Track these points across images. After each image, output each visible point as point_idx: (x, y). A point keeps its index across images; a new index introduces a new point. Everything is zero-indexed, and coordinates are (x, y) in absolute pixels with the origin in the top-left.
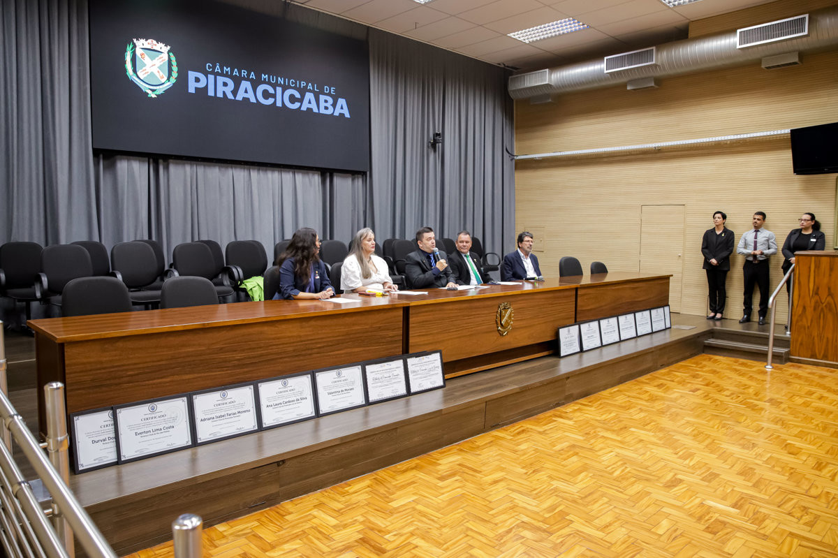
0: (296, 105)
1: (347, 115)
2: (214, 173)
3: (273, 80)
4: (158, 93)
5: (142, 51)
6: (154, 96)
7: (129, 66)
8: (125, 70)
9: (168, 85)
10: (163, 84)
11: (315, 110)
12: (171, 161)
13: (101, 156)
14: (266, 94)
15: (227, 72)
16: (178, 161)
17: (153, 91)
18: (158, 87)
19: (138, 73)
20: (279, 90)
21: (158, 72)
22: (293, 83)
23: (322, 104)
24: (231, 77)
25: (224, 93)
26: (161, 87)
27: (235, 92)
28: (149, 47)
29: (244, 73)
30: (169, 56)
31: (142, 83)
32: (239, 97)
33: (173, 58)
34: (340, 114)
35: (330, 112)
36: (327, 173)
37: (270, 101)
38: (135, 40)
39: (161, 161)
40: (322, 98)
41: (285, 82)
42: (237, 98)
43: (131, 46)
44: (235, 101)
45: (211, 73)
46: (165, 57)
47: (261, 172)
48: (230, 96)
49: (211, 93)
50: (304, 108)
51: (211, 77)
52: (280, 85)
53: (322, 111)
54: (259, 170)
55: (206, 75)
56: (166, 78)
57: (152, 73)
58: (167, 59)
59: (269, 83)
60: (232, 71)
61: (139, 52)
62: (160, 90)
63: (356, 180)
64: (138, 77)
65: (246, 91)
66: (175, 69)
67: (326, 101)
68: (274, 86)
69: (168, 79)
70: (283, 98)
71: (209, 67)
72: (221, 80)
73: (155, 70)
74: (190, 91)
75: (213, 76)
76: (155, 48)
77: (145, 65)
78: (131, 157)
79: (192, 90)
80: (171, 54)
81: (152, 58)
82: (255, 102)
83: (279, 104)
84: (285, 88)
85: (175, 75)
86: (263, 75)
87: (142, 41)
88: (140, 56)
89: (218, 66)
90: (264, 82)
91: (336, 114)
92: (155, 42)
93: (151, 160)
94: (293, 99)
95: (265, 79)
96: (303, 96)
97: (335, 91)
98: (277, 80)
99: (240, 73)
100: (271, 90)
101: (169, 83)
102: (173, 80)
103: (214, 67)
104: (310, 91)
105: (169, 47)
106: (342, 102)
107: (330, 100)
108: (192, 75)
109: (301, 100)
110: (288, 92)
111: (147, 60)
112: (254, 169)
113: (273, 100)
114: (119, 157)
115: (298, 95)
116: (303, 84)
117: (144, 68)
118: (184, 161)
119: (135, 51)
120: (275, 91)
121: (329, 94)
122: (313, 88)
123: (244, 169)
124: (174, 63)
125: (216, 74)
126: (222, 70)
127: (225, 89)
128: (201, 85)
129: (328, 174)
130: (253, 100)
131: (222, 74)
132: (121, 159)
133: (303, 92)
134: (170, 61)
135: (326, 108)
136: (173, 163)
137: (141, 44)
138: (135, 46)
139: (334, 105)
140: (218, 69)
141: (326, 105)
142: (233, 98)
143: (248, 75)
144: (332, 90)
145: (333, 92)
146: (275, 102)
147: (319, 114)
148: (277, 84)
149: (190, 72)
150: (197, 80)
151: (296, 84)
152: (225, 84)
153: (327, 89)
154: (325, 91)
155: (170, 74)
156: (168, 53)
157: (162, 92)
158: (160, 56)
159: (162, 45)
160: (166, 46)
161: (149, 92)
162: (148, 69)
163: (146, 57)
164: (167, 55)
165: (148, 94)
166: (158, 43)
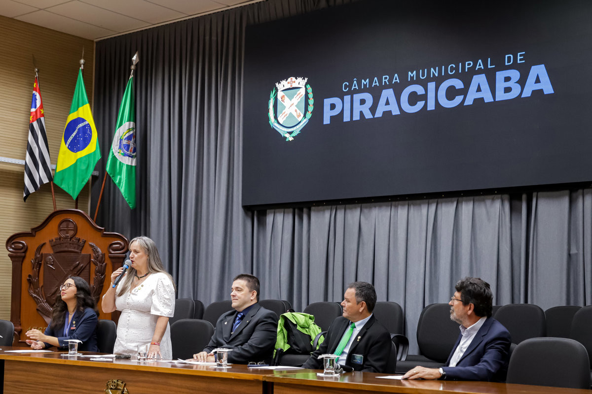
0: (458, 99)
1: (548, 89)
3: (423, 76)
4: (294, 134)
5: (282, 94)
7: (271, 114)
8: (268, 119)
9: (305, 122)
10: (300, 122)
11: (488, 98)
12: (313, 208)
13: (255, 212)
14: (414, 99)
15: (365, 86)
17: (290, 133)
18: (295, 128)
19: (278, 119)
20: (431, 86)
21: (296, 111)
22: (452, 69)
23: (500, 85)
24: (370, 90)
25: (361, 113)
26: (298, 127)
27: (373, 109)
28: (288, 86)
29: (386, 79)
30: (306, 89)
31: (281, 128)
32: (379, 114)
33: (310, 90)
34: (533, 92)
37: (420, 105)
38: (277, 84)
39: (305, 209)
40: (500, 75)
41: (440, 72)
42: (375, 116)
43: (274, 92)
44: (374, 119)
45: (347, 94)
46: (302, 91)
48: (368, 115)
49: (347, 118)
50: (469, 101)
51: (347, 99)
52: (434, 79)
53: (501, 96)
55: (342, 96)
56: (302, 115)
57: (291, 114)
58: (304, 93)
59: (418, 82)
60: (371, 82)
61: (280, 95)
62: (297, 130)
64: (278, 123)
65: (388, 103)
66: (311, 102)
67: (508, 79)
68: (424, 84)
69: (305, 116)
70: (436, 96)
71: (346, 86)
72: (357, 97)
73: (293, 110)
74: (325, 123)
75: (349, 97)
76: (294, 85)
77: (285, 107)
78: (278, 210)
79: (327, 121)
80: (308, 86)
81: (291, 98)
82: (398, 113)
83: (432, 106)
84: (439, 81)
85: (311, 108)
86: (410, 73)
87: (284, 82)
88: (281, 100)
89: (355, 82)
90: (413, 82)
91: (527, 93)
92: (294, 79)
93: (296, 210)
94: (451, 93)
95: (412, 78)
96: (467, 84)
97: (525, 57)
98: (429, 73)
99: (380, 81)
100: (419, 90)
101: (305, 120)
102: (309, 115)
103: (350, 86)
104: (480, 72)
105: (306, 79)
106: (539, 70)
107: (515, 74)
108: (327, 102)
109: (464, 92)
110: (445, 85)
111: (287, 102)
113: (423, 102)
115: (458, 84)
116: (468, 65)
117: (283, 112)
119: (277, 95)
120: (426, 89)
121: (514, 66)
122: (485, 64)
124: (311, 96)
125: (352, 93)
126: (359, 84)
127: (362, 108)
128: (336, 112)
129: (524, 197)
130: (396, 112)
131: (360, 91)
133: (467, 78)
134: (307, 93)
135: (508, 90)
136: (315, 210)
137: (282, 86)
138: (277, 90)
139: (522, 82)
140: (355, 85)
141: (508, 84)
142: (372, 117)
143: (390, 80)
144: (519, 58)
145: (520, 60)
146: (426, 105)
147: (495, 104)
148: (429, 79)
149: (325, 100)
150: (333, 107)
151: (457, 68)
152: (363, 102)
153: (509, 58)
154: (506, 64)
155: (306, 110)
156: (305, 87)
157: (298, 132)
158: (298, 93)
159: (300, 79)
160: (304, 79)
161: (287, 135)
162: (287, 111)
163: (286, 99)
164: (304, 89)
165: (286, 138)
166: (296, 79)
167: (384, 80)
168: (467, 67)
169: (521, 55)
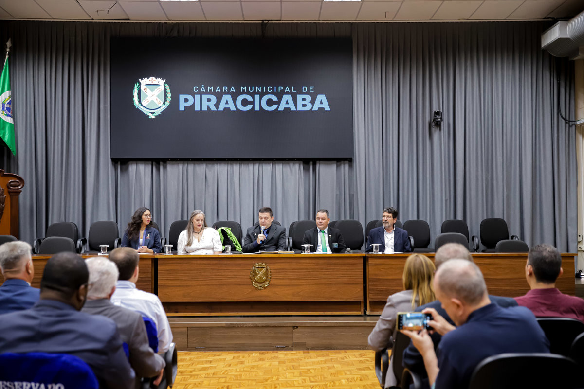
0: (274, 107)
1: (327, 108)
2: (201, 169)
3: (251, 90)
4: (156, 114)
5: (145, 87)
6: (152, 116)
7: (136, 99)
8: (133, 102)
9: (164, 107)
10: (160, 107)
11: (293, 108)
12: (168, 162)
13: (119, 163)
14: (245, 103)
15: (210, 90)
16: (174, 162)
17: (153, 113)
18: (156, 110)
19: (142, 103)
20: (257, 97)
21: (157, 99)
22: (270, 89)
23: (300, 102)
24: (214, 93)
25: (208, 106)
26: (158, 110)
27: (217, 105)
28: (150, 83)
29: (225, 89)
30: (165, 86)
31: (145, 109)
32: (221, 108)
33: (168, 88)
34: (319, 108)
35: (309, 107)
36: (309, 162)
37: (249, 107)
38: (140, 80)
39: (161, 163)
40: (300, 97)
41: (262, 89)
42: (219, 110)
43: (138, 85)
44: (218, 112)
45: (197, 93)
46: (162, 88)
47: (243, 165)
48: (213, 109)
49: (197, 108)
50: (281, 109)
51: (197, 97)
52: (258, 93)
53: (300, 108)
54: (240, 164)
55: (193, 95)
56: (162, 103)
57: (152, 101)
58: (163, 89)
59: (248, 93)
60: (215, 89)
61: (143, 87)
62: (158, 112)
63: (342, 166)
64: (142, 106)
65: (227, 103)
66: (169, 95)
67: (304, 100)
68: (252, 95)
69: (164, 103)
70: (260, 103)
71: (196, 89)
72: (205, 97)
73: (154, 99)
74: (180, 110)
75: (199, 96)
76: (154, 83)
77: (147, 96)
78: (139, 162)
79: (182, 108)
80: (166, 85)
81: (152, 91)
82: (235, 110)
83: (257, 108)
84: (262, 95)
85: (169, 99)
86: (242, 87)
87: (145, 79)
88: (144, 91)
89: (203, 87)
90: (244, 93)
91: (315, 108)
92: (154, 78)
93: (154, 163)
94: (270, 103)
95: (244, 90)
96: (280, 99)
97: (314, 89)
98: (255, 89)
99: (222, 89)
100: (249, 98)
101: (164, 106)
102: (167, 103)
103: (199, 89)
104: (287, 93)
105: (165, 80)
106: (321, 97)
107: (309, 98)
108: (182, 97)
109: (278, 103)
110: (266, 98)
112: (236, 164)
113: (252, 106)
114: (130, 162)
115: (275, 98)
116: (280, 88)
117: (146, 99)
118: (178, 162)
119: (140, 87)
120: (253, 98)
121: (308, 93)
122: (291, 89)
123: (228, 164)
124: (169, 91)
125: (201, 94)
126: (206, 89)
127: (209, 104)
128: (189, 103)
129: (311, 163)
130: (233, 109)
131: (206, 93)
132: (132, 164)
133: (280, 96)
134: (165, 90)
135: (304, 105)
136: (170, 164)
137: (144, 81)
138: (140, 84)
139: (313, 102)
140: (203, 89)
141: (304, 102)
142: (216, 110)
143: (229, 90)
144: (310, 89)
145: (311, 90)
146: (253, 107)
147: (297, 112)
148: (255, 93)
149: (180, 96)
150: (186, 100)
151: (273, 89)
152: (209, 100)
153: (305, 88)
154: (303, 91)
155: (165, 100)
156: (164, 85)
157: (159, 113)
158: (158, 88)
159: (159, 80)
160: (163, 79)
161: (150, 114)
162: (149, 99)
163: (148, 91)
164: (163, 86)
165: (149, 116)
166: (156, 79)
167: (224, 89)
168: (279, 89)
169: (311, 88)
